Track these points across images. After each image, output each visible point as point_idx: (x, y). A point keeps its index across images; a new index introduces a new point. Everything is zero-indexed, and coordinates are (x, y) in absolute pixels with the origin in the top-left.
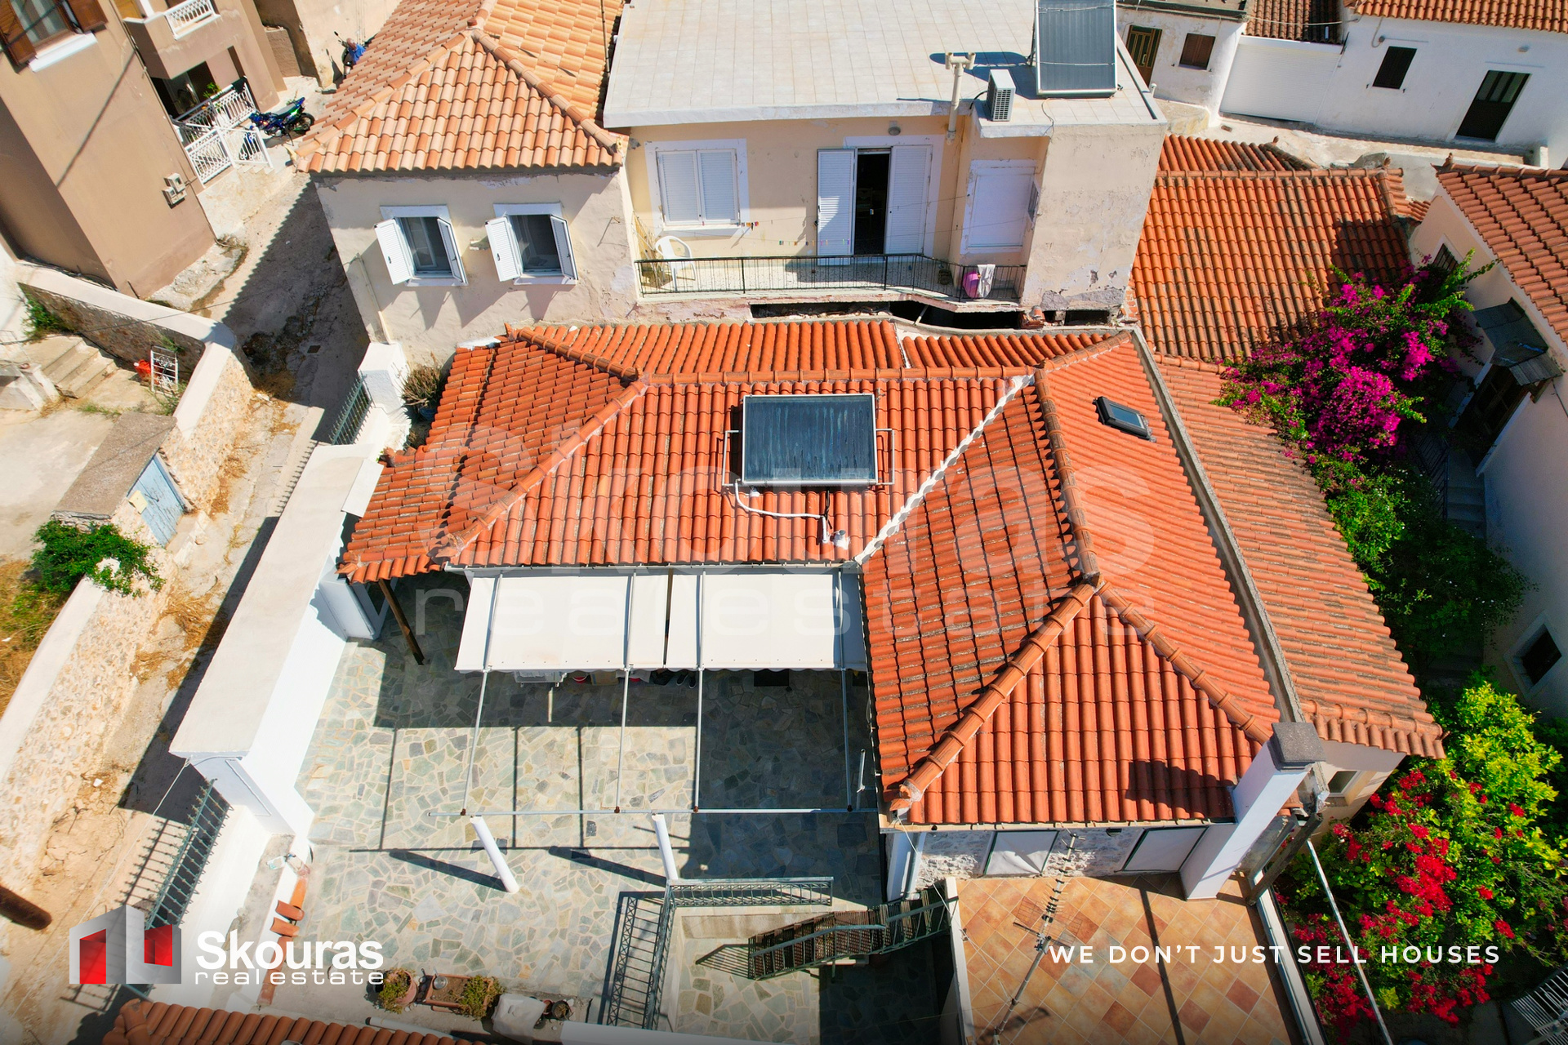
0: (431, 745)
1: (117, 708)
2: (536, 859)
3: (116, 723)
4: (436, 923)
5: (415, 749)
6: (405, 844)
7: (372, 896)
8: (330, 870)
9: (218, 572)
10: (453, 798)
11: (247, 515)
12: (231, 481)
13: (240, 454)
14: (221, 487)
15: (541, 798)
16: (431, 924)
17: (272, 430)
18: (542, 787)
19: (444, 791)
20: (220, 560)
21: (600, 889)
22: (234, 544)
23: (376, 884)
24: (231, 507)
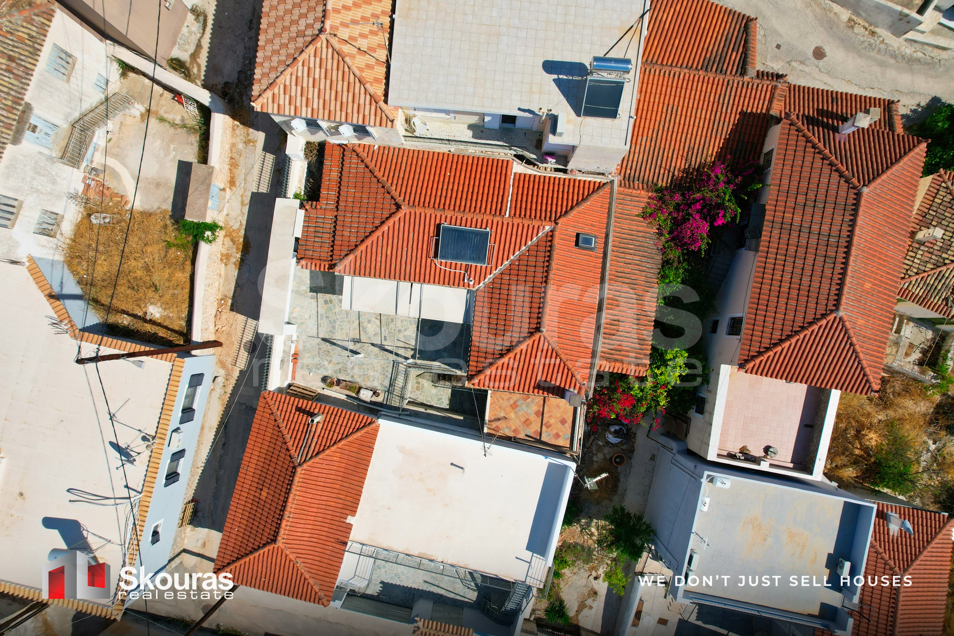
0: (331, 301)
1: (220, 275)
2: (368, 347)
3: (222, 281)
4: (339, 363)
5: (326, 302)
6: (327, 337)
7: (319, 352)
8: (304, 342)
9: (240, 218)
10: (341, 322)
11: (245, 190)
12: (235, 170)
13: (235, 155)
14: (231, 173)
15: (369, 326)
16: (338, 363)
17: (245, 142)
18: (369, 321)
19: (337, 319)
20: (240, 212)
21: (388, 359)
22: (242, 204)
23: (319, 349)
24: (237, 184)
